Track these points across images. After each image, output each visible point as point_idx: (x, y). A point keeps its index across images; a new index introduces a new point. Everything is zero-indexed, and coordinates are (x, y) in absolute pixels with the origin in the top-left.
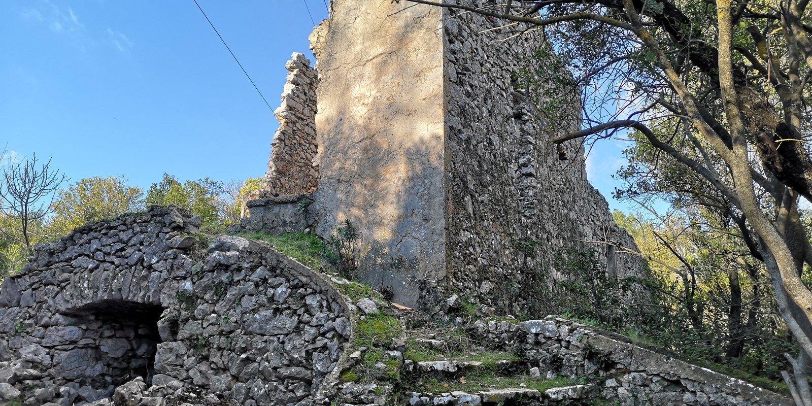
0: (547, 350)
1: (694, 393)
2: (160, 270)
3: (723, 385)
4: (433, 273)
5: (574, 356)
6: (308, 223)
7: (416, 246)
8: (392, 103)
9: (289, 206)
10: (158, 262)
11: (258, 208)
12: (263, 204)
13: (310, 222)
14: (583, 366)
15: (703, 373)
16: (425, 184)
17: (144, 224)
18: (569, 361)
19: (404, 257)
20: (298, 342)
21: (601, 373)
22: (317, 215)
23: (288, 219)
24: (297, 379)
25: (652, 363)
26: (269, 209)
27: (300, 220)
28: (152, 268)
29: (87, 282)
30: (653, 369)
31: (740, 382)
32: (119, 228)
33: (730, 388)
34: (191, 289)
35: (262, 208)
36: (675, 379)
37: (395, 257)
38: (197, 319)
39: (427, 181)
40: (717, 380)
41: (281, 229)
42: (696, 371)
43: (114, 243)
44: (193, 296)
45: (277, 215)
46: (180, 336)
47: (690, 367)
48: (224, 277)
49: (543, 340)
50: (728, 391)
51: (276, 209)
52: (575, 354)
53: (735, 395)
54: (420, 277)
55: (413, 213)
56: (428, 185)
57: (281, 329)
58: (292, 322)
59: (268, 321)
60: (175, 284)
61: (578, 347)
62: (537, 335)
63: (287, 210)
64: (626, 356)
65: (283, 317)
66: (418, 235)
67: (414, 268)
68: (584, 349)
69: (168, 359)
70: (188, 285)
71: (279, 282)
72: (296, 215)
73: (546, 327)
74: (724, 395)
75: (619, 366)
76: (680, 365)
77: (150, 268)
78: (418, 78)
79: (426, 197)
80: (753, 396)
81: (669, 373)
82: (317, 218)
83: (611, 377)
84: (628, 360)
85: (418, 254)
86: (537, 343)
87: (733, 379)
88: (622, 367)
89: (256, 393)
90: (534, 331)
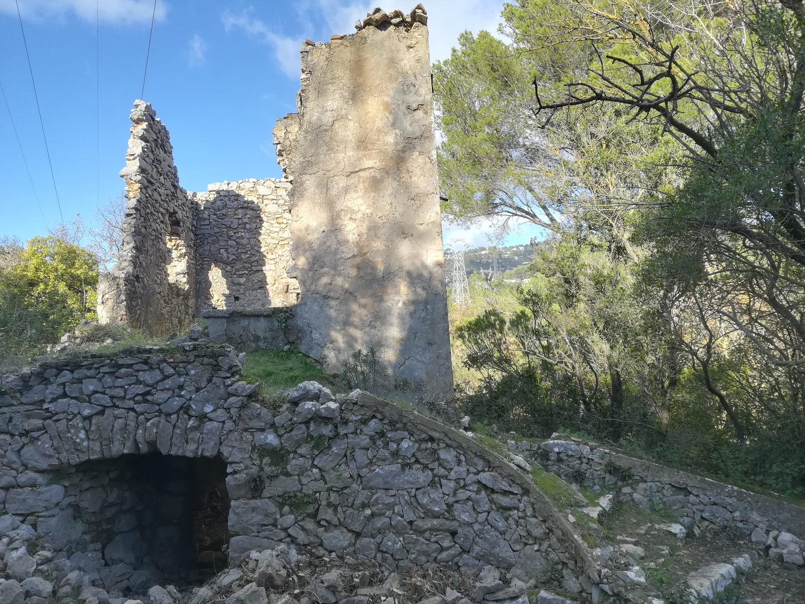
0: (568, 466)
1: (697, 496)
2: (223, 419)
3: (722, 490)
4: (441, 395)
5: (598, 470)
6: (288, 339)
7: (421, 369)
8: (384, 223)
9: (262, 319)
10: (214, 410)
11: (218, 320)
12: (227, 316)
13: (291, 339)
14: (604, 478)
15: (708, 483)
16: (427, 309)
17: (181, 365)
18: (593, 474)
19: (408, 380)
20: (435, 495)
21: (620, 483)
22: (300, 331)
23: (261, 335)
24: (439, 530)
25: (666, 475)
26: (234, 321)
27: (278, 336)
28: (206, 417)
29: (83, 432)
30: (666, 479)
31: (736, 488)
32: (136, 367)
33: (728, 492)
34: (278, 442)
35: (224, 320)
36: (683, 486)
37: (398, 379)
38: (291, 475)
39: (429, 307)
40: (718, 487)
41: (253, 345)
42: (701, 481)
43: (130, 385)
44: (281, 450)
45: (244, 329)
46: (266, 493)
47: (696, 478)
48: (327, 430)
49: (565, 458)
50: (726, 494)
51: (245, 322)
52: (598, 469)
53: (731, 497)
54: (427, 398)
55: (415, 337)
56: (430, 310)
57: (413, 484)
58: (426, 476)
59: (395, 475)
60: (247, 436)
61: (601, 464)
62: (558, 453)
63: (259, 324)
64: (643, 471)
65: (414, 471)
66: (423, 359)
67: (420, 390)
68: (606, 466)
69: (251, 520)
70: (271, 438)
71: (402, 436)
72: (271, 330)
73: (569, 447)
74: (722, 497)
75: (636, 478)
76: (689, 477)
77: (203, 418)
78: (413, 202)
79: (429, 322)
80: (745, 498)
81: (679, 483)
82: (300, 335)
83: (627, 485)
84: (646, 473)
85: (424, 377)
86: (560, 460)
87: (730, 486)
88: (639, 478)
89: (392, 548)
90: (556, 450)
